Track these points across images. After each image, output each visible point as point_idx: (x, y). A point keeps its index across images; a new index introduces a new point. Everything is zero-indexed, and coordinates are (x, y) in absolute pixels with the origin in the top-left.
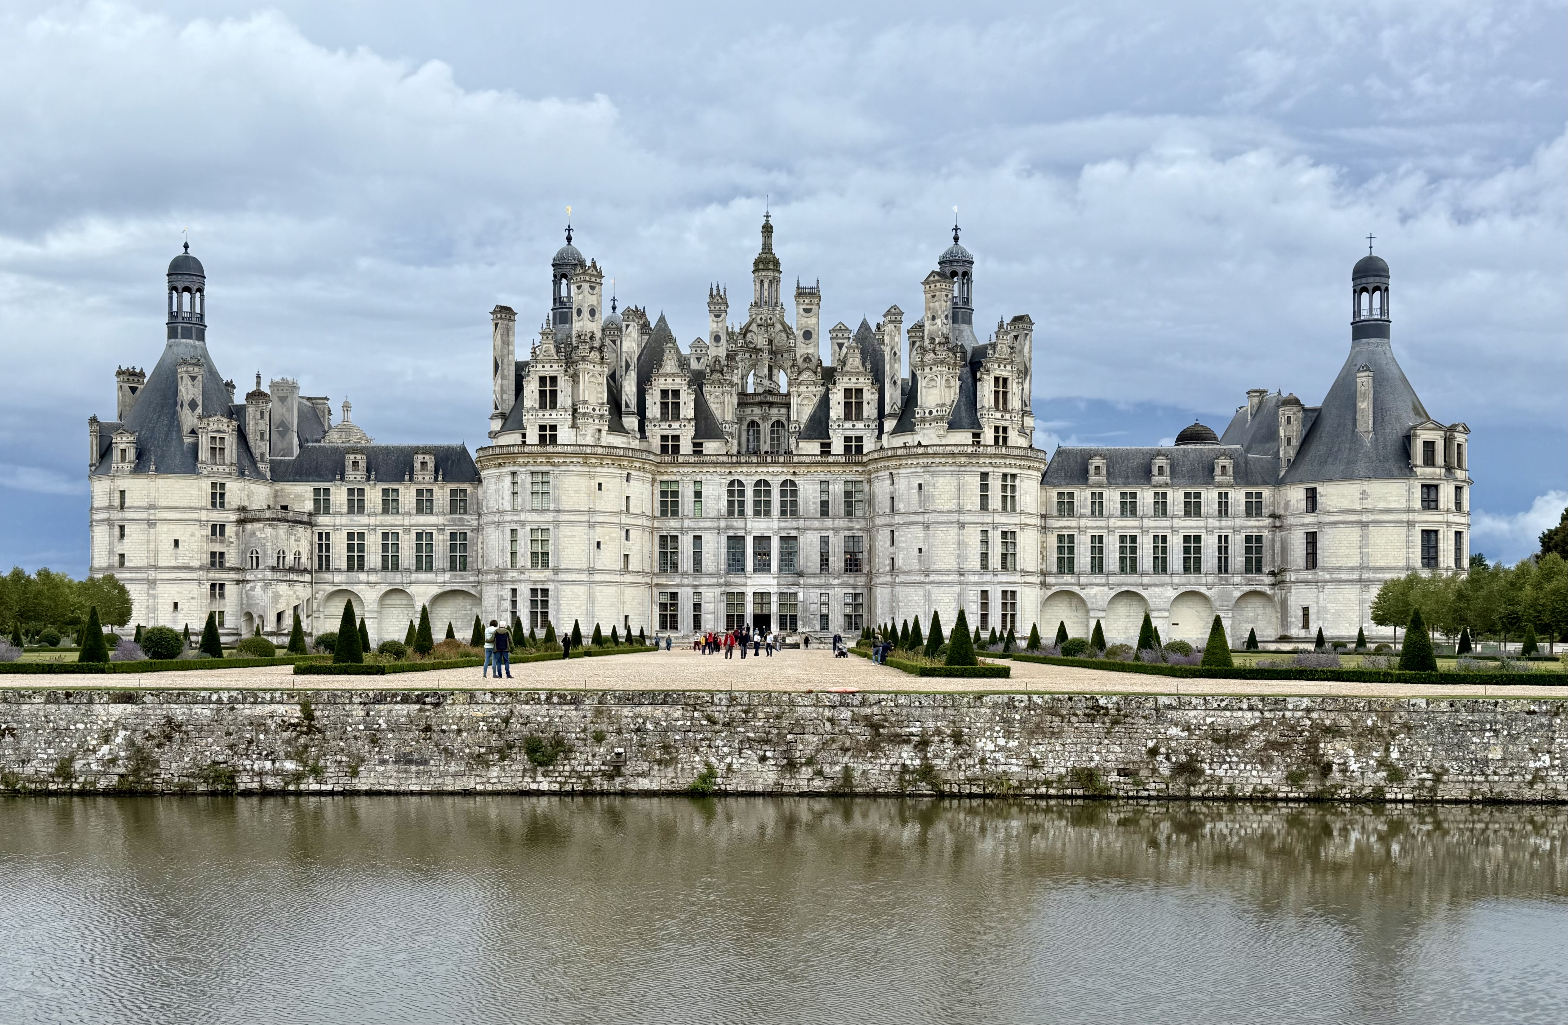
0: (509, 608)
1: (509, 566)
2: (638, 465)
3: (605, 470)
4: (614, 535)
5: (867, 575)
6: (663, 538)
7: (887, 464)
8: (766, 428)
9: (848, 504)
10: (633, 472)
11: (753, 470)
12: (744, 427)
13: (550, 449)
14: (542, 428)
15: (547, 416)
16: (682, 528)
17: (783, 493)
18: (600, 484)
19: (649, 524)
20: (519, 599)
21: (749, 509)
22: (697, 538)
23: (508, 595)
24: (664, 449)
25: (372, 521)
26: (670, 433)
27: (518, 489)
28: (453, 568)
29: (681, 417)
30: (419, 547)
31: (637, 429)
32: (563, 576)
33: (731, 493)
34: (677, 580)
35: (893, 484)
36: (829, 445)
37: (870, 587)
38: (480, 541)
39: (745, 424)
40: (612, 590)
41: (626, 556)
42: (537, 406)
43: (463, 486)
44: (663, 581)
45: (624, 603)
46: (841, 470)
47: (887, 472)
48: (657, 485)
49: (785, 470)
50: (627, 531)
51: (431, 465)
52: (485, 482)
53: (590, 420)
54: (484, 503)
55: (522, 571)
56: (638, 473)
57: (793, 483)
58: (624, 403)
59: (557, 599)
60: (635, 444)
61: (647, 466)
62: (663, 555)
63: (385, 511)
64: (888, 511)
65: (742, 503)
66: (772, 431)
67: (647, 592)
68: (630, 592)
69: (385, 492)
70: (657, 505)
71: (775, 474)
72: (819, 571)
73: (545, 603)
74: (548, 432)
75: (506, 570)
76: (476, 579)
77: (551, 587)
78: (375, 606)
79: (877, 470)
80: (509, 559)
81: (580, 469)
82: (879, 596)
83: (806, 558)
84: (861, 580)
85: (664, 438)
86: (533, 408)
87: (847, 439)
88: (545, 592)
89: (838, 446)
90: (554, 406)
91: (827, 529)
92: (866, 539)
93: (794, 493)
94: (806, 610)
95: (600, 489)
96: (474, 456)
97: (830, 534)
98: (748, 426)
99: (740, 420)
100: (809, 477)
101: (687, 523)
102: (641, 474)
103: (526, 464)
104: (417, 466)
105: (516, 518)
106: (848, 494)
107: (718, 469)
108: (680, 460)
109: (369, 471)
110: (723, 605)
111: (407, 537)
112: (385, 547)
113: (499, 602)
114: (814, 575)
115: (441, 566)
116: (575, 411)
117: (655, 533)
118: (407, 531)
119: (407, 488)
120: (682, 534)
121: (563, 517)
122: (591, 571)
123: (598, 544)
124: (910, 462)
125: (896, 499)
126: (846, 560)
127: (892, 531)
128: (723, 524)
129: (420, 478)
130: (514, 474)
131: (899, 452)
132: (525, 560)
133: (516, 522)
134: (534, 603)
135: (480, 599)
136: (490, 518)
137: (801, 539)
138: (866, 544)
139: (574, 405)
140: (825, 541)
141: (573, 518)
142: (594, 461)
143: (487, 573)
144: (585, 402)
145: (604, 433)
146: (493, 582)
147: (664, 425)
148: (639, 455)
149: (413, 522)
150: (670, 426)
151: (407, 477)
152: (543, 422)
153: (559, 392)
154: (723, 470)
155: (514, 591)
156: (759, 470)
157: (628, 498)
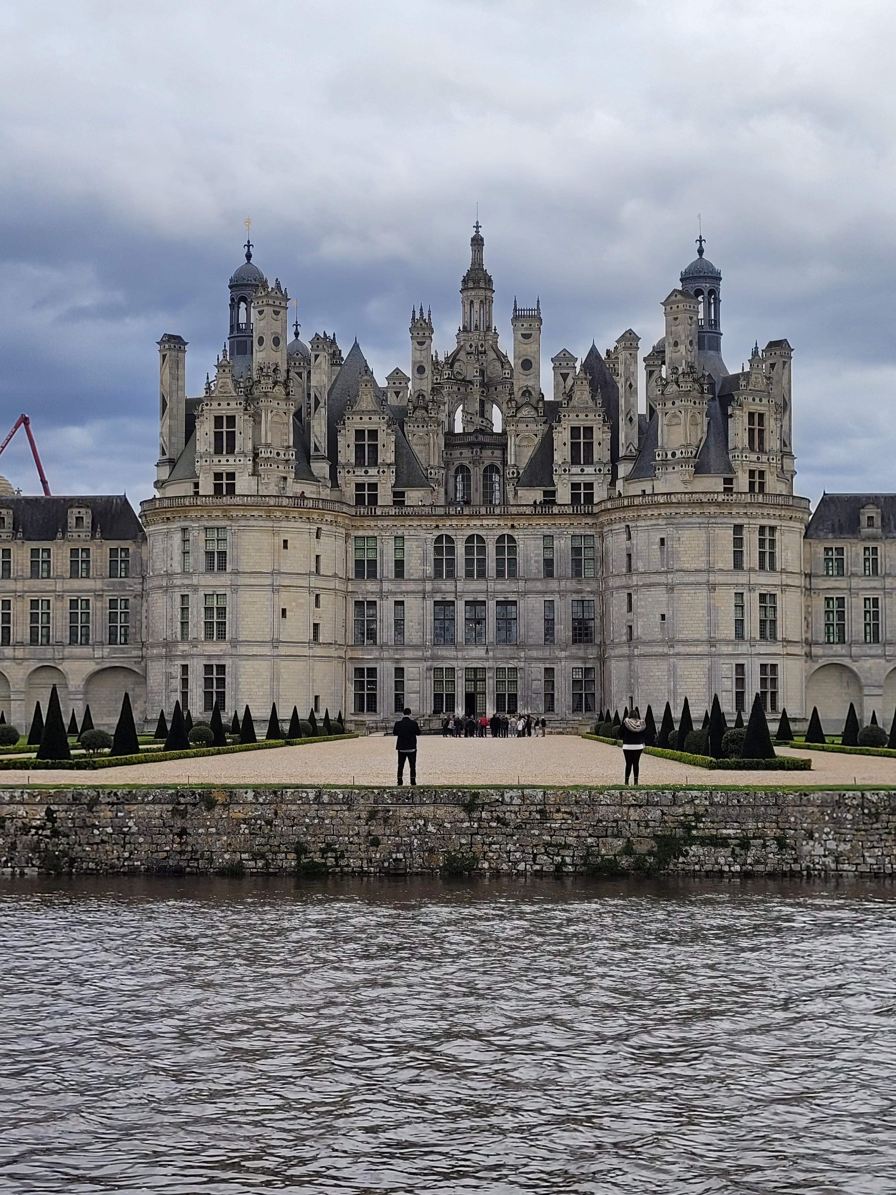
0: (179, 687)
1: (179, 639)
2: (329, 518)
3: (292, 524)
4: (302, 601)
5: (600, 646)
6: (359, 604)
7: (622, 515)
8: (477, 474)
9: (577, 563)
10: (324, 527)
11: (465, 523)
12: (452, 473)
13: (226, 500)
14: (218, 476)
15: (224, 462)
16: (381, 591)
17: (500, 550)
18: (285, 542)
19: (343, 587)
20: (190, 677)
21: (460, 569)
22: (399, 604)
23: (178, 672)
24: (359, 500)
25: (19, 586)
26: (366, 480)
27: (189, 547)
28: (112, 641)
29: (379, 461)
30: (73, 616)
31: (327, 476)
32: (243, 650)
33: (438, 550)
34: (376, 654)
35: (629, 538)
36: (553, 493)
37: (602, 660)
38: (144, 608)
39: (453, 469)
40: (300, 665)
41: (316, 626)
42: (212, 450)
43: (124, 544)
44: (359, 654)
45: (314, 680)
46: (568, 522)
47: (623, 525)
48: (351, 541)
49: (502, 523)
50: (317, 596)
51: (87, 521)
52: (150, 541)
53: (274, 466)
54: (150, 565)
55: (195, 643)
56: (329, 527)
57: (511, 539)
58: (312, 445)
59: (236, 677)
60: (326, 493)
61: (339, 519)
62: (359, 623)
63: (35, 574)
64: (624, 570)
65: (451, 563)
66: (485, 477)
67: (340, 668)
68: (321, 667)
69: (35, 552)
70: (351, 565)
71: (489, 528)
72: (542, 642)
73: (221, 682)
74: (224, 481)
75: (175, 643)
76: (140, 653)
77: (227, 662)
78: (21, 686)
79: (611, 522)
80: (179, 630)
81: (262, 523)
82: (614, 671)
83: (528, 626)
84: (592, 652)
85: (360, 486)
86: (207, 453)
87: (575, 486)
88: (221, 668)
89: (564, 495)
90: (231, 450)
91: (552, 592)
92: (597, 603)
93: (513, 550)
94: (528, 687)
95: (285, 547)
96: (137, 510)
97: (556, 598)
98: (457, 472)
99: (447, 465)
100: (530, 531)
101: (387, 586)
102: (334, 529)
103: (198, 519)
104: (72, 521)
105: (187, 582)
106: (576, 550)
107: (423, 523)
108: (379, 512)
109: (15, 528)
110: (430, 683)
111: (59, 604)
112: (34, 618)
113: (167, 681)
114: (536, 646)
115: (98, 639)
116: (256, 455)
117: (349, 598)
118: (60, 597)
119: (59, 548)
120: (381, 598)
121: (242, 580)
122: (276, 643)
123: (284, 611)
124: (650, 512)
125: (634, 557)
126: (574, 629)
127: (630, 595)
128: (429, 586)
129: (75, 535)
130: (184, 530)
131: (637, 501)
132: (197, 629)
133: (187, 586)
134: (208, 682)
135: (145, 678)
136: (156, 582)
137: (521, 604)
138: (598, 610)
139: (255, 448)
140: (550, 605)
141: (253, 581)
142: (278, 514)
143: (153, 646)
144: (268, 446)
145: (290, 481)
146: (160, 657)
147: (360, 471)
148: (330, 506)
149: (67, 587)
150: (366, 472)
151: (60, 535)
152: (219, 470)
153: (237, 434)
154: (429, 523)
155: (185, 668)
156: (473, 522)
157: (318, 557)
